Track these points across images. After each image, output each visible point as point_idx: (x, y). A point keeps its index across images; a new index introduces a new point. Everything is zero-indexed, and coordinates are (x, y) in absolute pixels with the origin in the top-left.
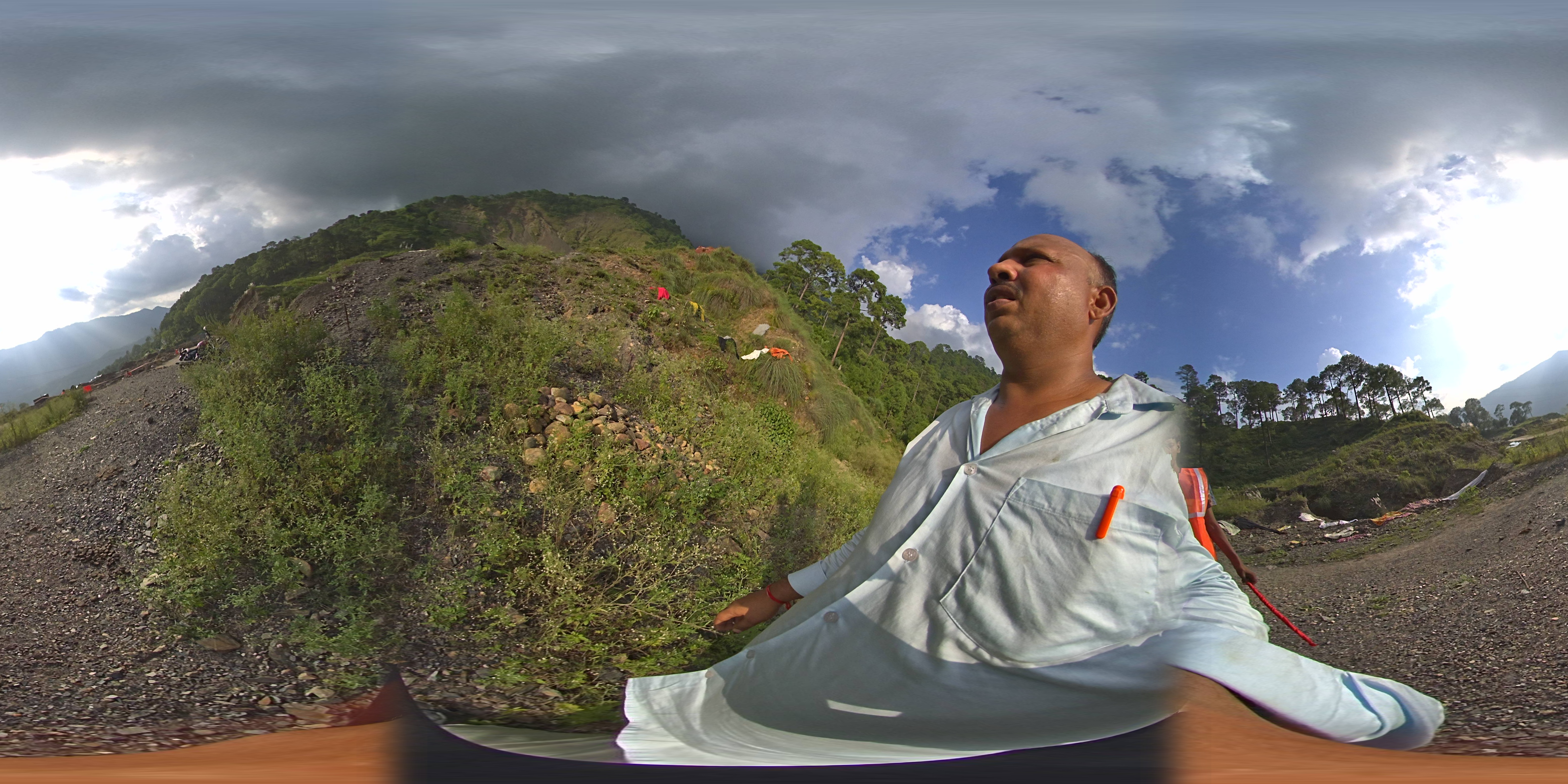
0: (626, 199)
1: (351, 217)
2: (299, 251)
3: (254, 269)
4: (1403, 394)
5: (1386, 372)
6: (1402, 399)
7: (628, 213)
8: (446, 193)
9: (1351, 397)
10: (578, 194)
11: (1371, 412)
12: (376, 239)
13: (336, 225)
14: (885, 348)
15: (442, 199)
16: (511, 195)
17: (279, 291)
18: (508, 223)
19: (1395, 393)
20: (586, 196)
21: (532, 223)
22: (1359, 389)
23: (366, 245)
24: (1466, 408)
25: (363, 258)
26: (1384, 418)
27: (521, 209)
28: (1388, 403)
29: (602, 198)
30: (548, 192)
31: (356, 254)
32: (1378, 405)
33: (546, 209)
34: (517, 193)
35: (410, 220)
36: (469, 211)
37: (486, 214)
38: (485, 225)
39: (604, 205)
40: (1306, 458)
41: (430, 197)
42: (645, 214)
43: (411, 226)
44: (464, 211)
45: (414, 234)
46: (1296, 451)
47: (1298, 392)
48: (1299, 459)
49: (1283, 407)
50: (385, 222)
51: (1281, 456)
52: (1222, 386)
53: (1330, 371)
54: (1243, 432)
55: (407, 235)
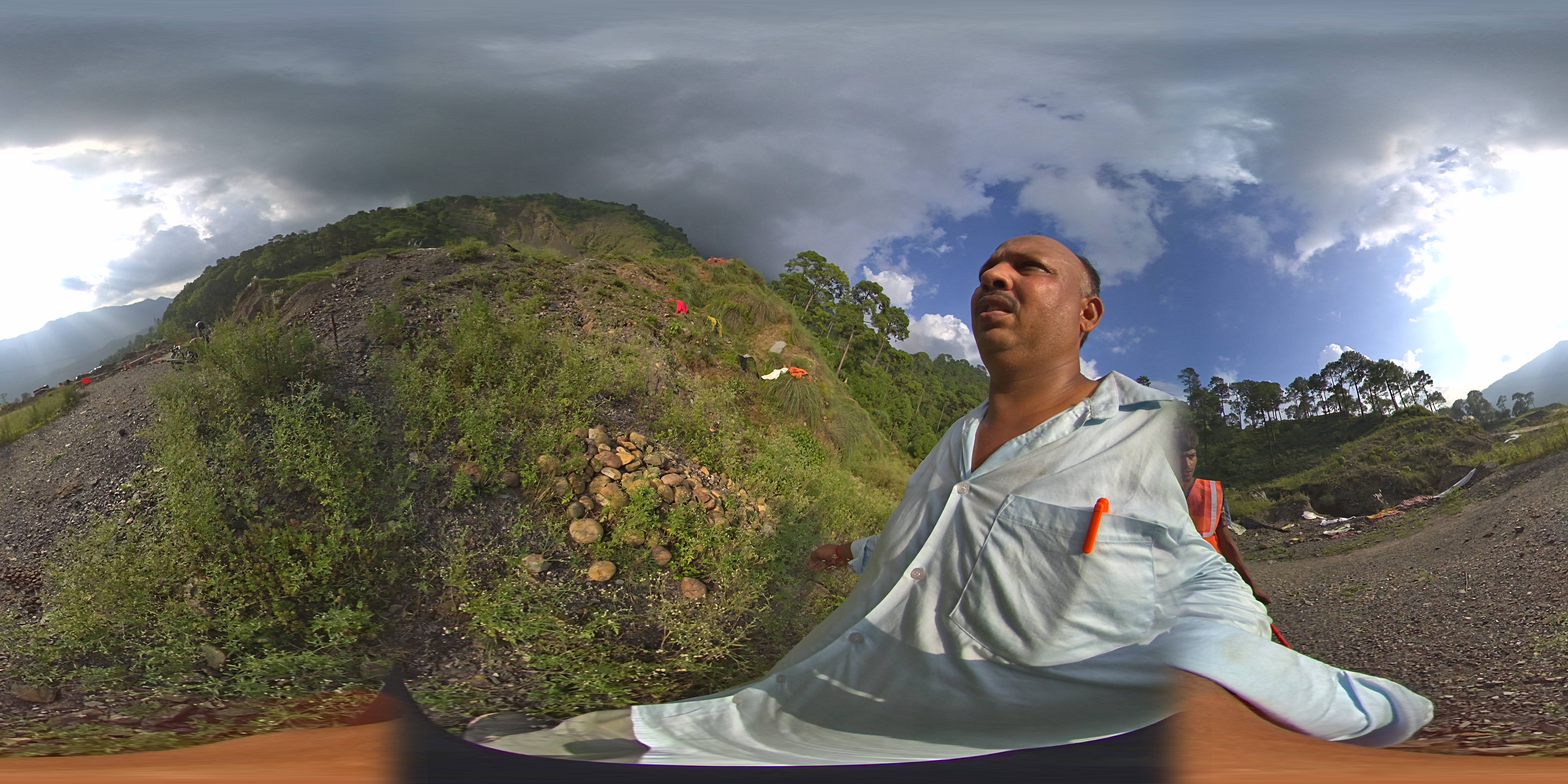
0: (635, 206)
1: (361, 213)
2: (307, 245)
3: (260, 262)
4: (1404, 389)
5: (1386, 367)
6: (1404, 393)
7: (636, 220)
8: (457, 193)
9: (1353, 392)
10: (590, 199)
11: (1373, 407)
12: (384, 235)
13: (345, 220)
14: (889, 360)
15: (453, 199)
16: (522, 198)
17: (283, 284)
18: (518, 225)
19: (1397, 388)
20: (596, 201)
21: (541, 227)
22: (1361, 384)
23: (374, 242)
24: (1468, 400)
25: (370, 254)
26: (1387, 413)
27: (531, 212)
28: (1390, 397)
29: (613, 204)
30: (559, 196)
31: (363, 251)
32: (1380, 400)
33: (556, 213)
34: (528, 196)
35: (419, 218)
36: (479, 212)
37: (496, 215)
38: (495, 227)
39: (613, 211)
40: (1311, 456)
41: (441, 196)
42: (653, 221)
43: (420, 225)
44: (475, 212)
45: (424, 232)
46: (1301, 449)
47: (1300, 390)
48: (1303, 457)
49: (1289, 404)
50: (395, 219)
51: (1286, 455)
52: (1224, 387)
53: (1331, 368)
54: (1247, 432)
55: (416, 233)
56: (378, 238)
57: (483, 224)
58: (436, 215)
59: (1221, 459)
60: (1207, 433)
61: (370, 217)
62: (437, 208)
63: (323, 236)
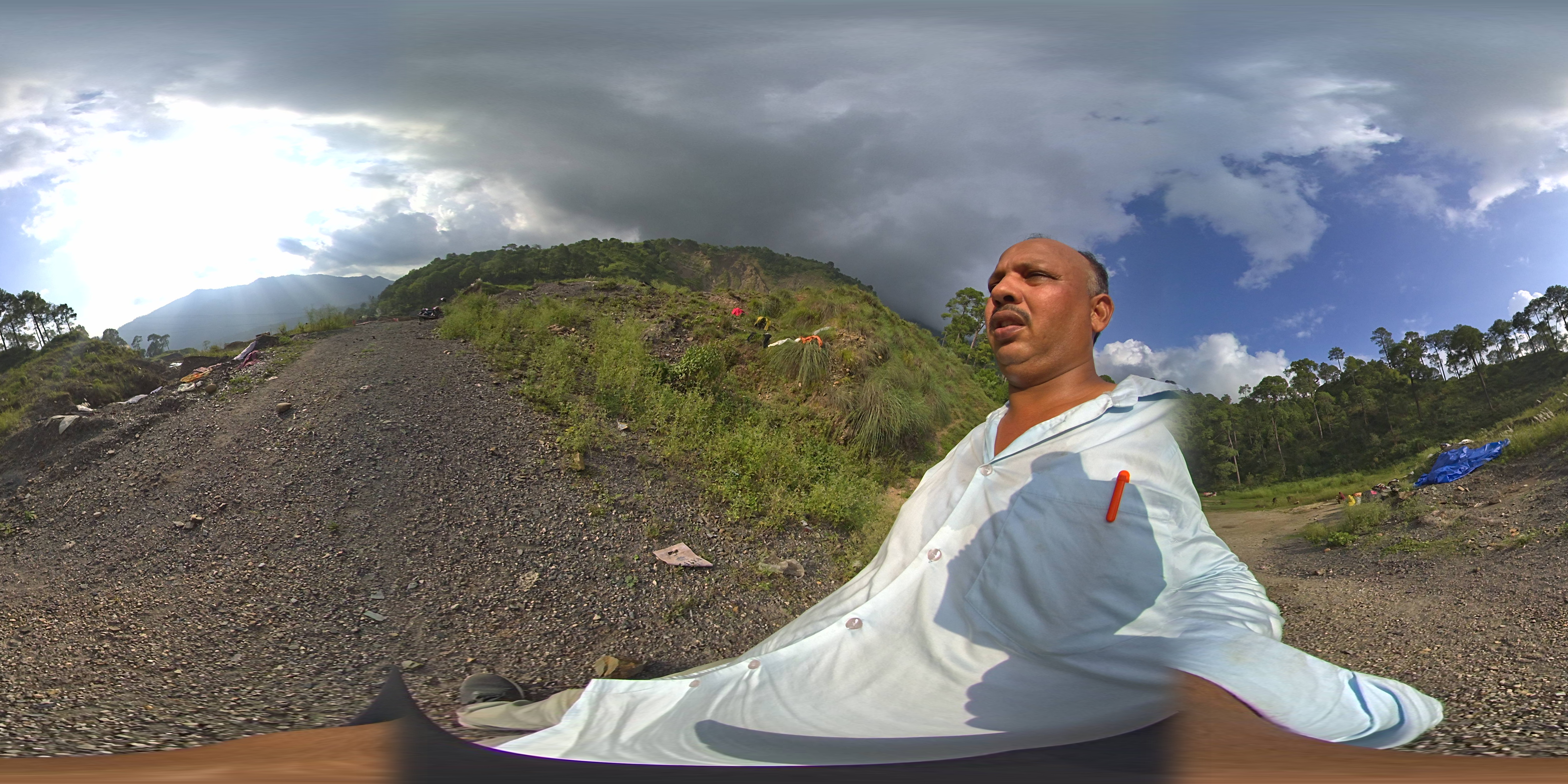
0: (831, 263)
7: (831, 277)
8: (683, 237)
10: (794, 255)
12: (608, 265)
16: (738, 249)
18: (728, 275)
20: (800, 258)
23: (597, 270)
27: (742, 264)
29: (813, 261)
30: (769, 251)
33: (764, 267)
36: (697, 258)
37: (711, 263)
38: (707, 274)
39: (813, 268)
41: (668, 237)
42: (846, 277)
43: (641, 262)
44: (693, 257)
45: (642, 269)
46: (1515, 390)
47: (1501, 332)
48: (1520, 397)
49: (1490, 349)
50: (621, 252)
51: (1501, 397)
52: (1421, 341)
53: (1535, 305)
54: (1453, 382)
55: (635, 269)
56: (602, 267)
57: (698, 270)
58: (658, 254)
59: (1435, 412)
60: (1414, 387)
61: (601, 245)
62: (661, 248)
63: (553, 254)
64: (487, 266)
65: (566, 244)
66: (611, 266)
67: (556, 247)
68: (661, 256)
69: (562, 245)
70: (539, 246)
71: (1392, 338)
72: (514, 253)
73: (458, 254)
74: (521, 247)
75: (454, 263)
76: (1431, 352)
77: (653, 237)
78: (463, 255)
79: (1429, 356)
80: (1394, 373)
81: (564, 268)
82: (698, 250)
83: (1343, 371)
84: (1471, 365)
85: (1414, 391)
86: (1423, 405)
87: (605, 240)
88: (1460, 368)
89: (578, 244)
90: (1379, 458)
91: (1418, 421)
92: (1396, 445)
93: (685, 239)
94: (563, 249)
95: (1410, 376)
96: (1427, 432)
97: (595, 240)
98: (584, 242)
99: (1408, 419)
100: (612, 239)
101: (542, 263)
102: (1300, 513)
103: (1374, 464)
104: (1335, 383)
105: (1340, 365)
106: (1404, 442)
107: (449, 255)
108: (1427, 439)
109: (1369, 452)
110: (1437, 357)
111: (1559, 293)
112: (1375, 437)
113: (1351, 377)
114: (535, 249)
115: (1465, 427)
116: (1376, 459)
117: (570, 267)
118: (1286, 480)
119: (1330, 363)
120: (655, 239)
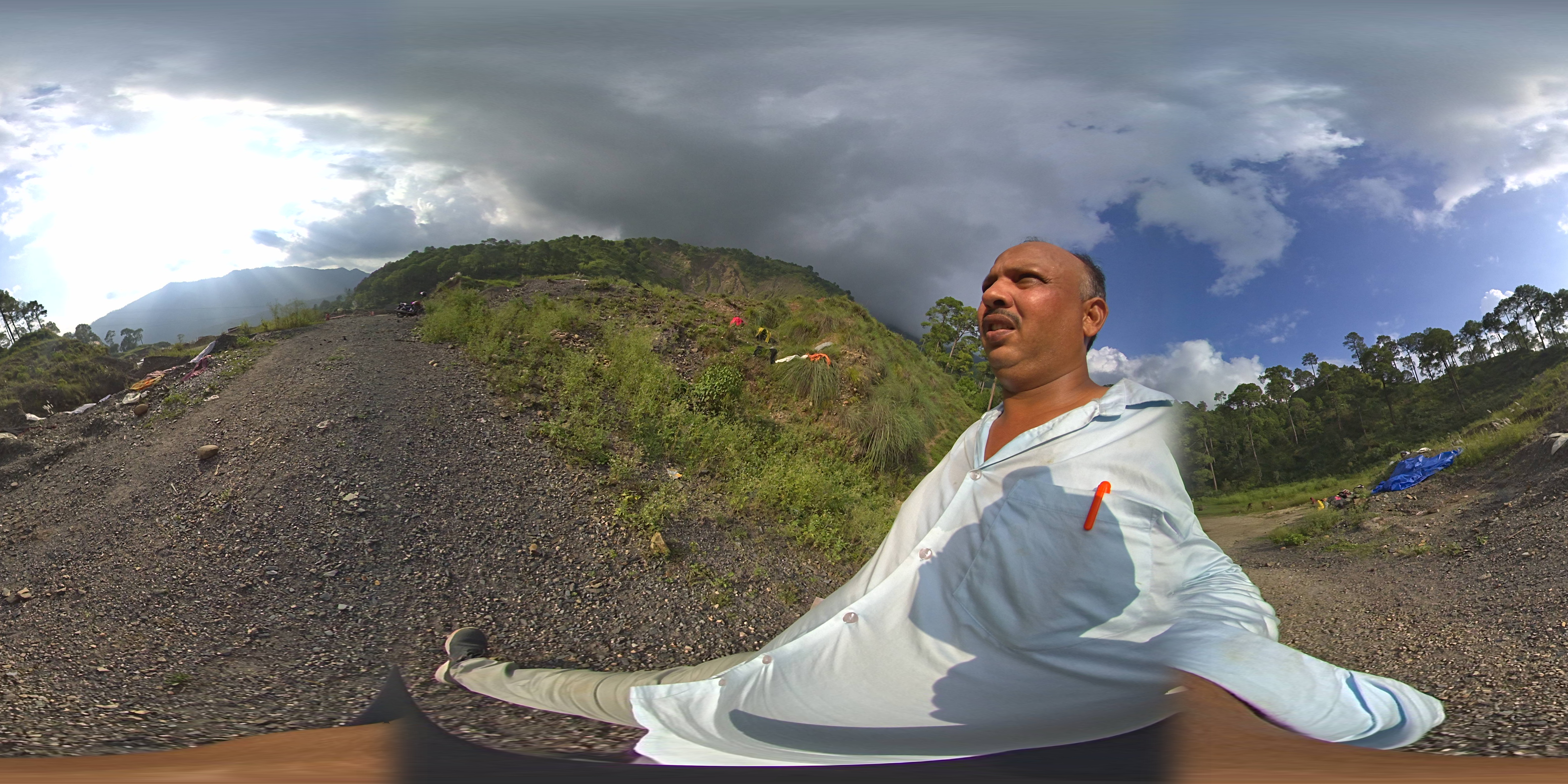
0: (811, 267)
2: (516, 254)
7: (810, 281)
8: (663, 236)
9: (1530, 328)
10: (774, 258)
12: (588, 263)
16: (718, 250)
17: (481, 285)
18: (708, 276)
20: (779, 261)
21: (728, 281)
22: (1538, 319)
23: (577, 267)
27: (722, 265)
29: (792, 265)
32: (1557, 334)
33: (743, 269)
34: (723, 249)
35: (623, 253)
36: (677, 258)
37: (691, 264)
38: (687, 275)
39: (792, 272)
41: (649, 236)
43: (621, 260)
44: (674, 257)
45: (622, 267)
46: (1487, 391)
47: (1472, 333)
48: (1492, 398)
49: (1461, 351)
50: (602, 250)
51: (1474, 399)
52: (1393, 345)
53: (1504, 305)
54: (1426, 385)
55: (615, 267)
56: (581, 264)
57: (678, 270)
58: (639, 253)
59: (1407, 415)
60: (1387, 392)
61: (582, 242)
62: (642, 247)
63: (532, 250)
64: (466, 260)
65: (546, 240)
66: (592, 263)
67: (536, 243)
68: (642, 255)
69: (542, 240)
70: (518, 241)
71: (1365, 342)
72: (494, 247)
73: (436, 247)
74: (501, 242)
75: (432, 256)
76: (1403, 355)
77: (634, 236)
78: (442, 249)
79: (1402, 360)
80: (1367, 378)
81: (544, 264)
82: (679, 250)
83: (1317, 376)
84: (1443, 368)
85: (1387, 395)
86: (1396, 408)
87: (586, 238)
88: (1433, 371)
89: (558, 240)
90: (1354, 462)
91: (1392, 425)
92: (1370, 449)
93: (666, 238)
94: (544, 245)
95: (1383, 380)
96: (1400, 436)
97: (576, 237)
98: (565, 238)
99: (1382, 422)
100: (593, 236)
101: (521, 259)
102: (1273, 517)
103: (1348, 468)
104: (1309, 388)
105: (1314, 370)
106: (1378, 446)
107: (427, 248)
108: (1400, 442)
109: (1344, 456)
110: (1410, 360)
111: (1527, 292)
112: (1349, 442)
113: (1325, 383)
114: (514, 244)
115: (1437, 430)
116: (1351, 464)
117: (550, 263)
118: (1262, 486)
119: (1303, 368)
120: (637, 238)
